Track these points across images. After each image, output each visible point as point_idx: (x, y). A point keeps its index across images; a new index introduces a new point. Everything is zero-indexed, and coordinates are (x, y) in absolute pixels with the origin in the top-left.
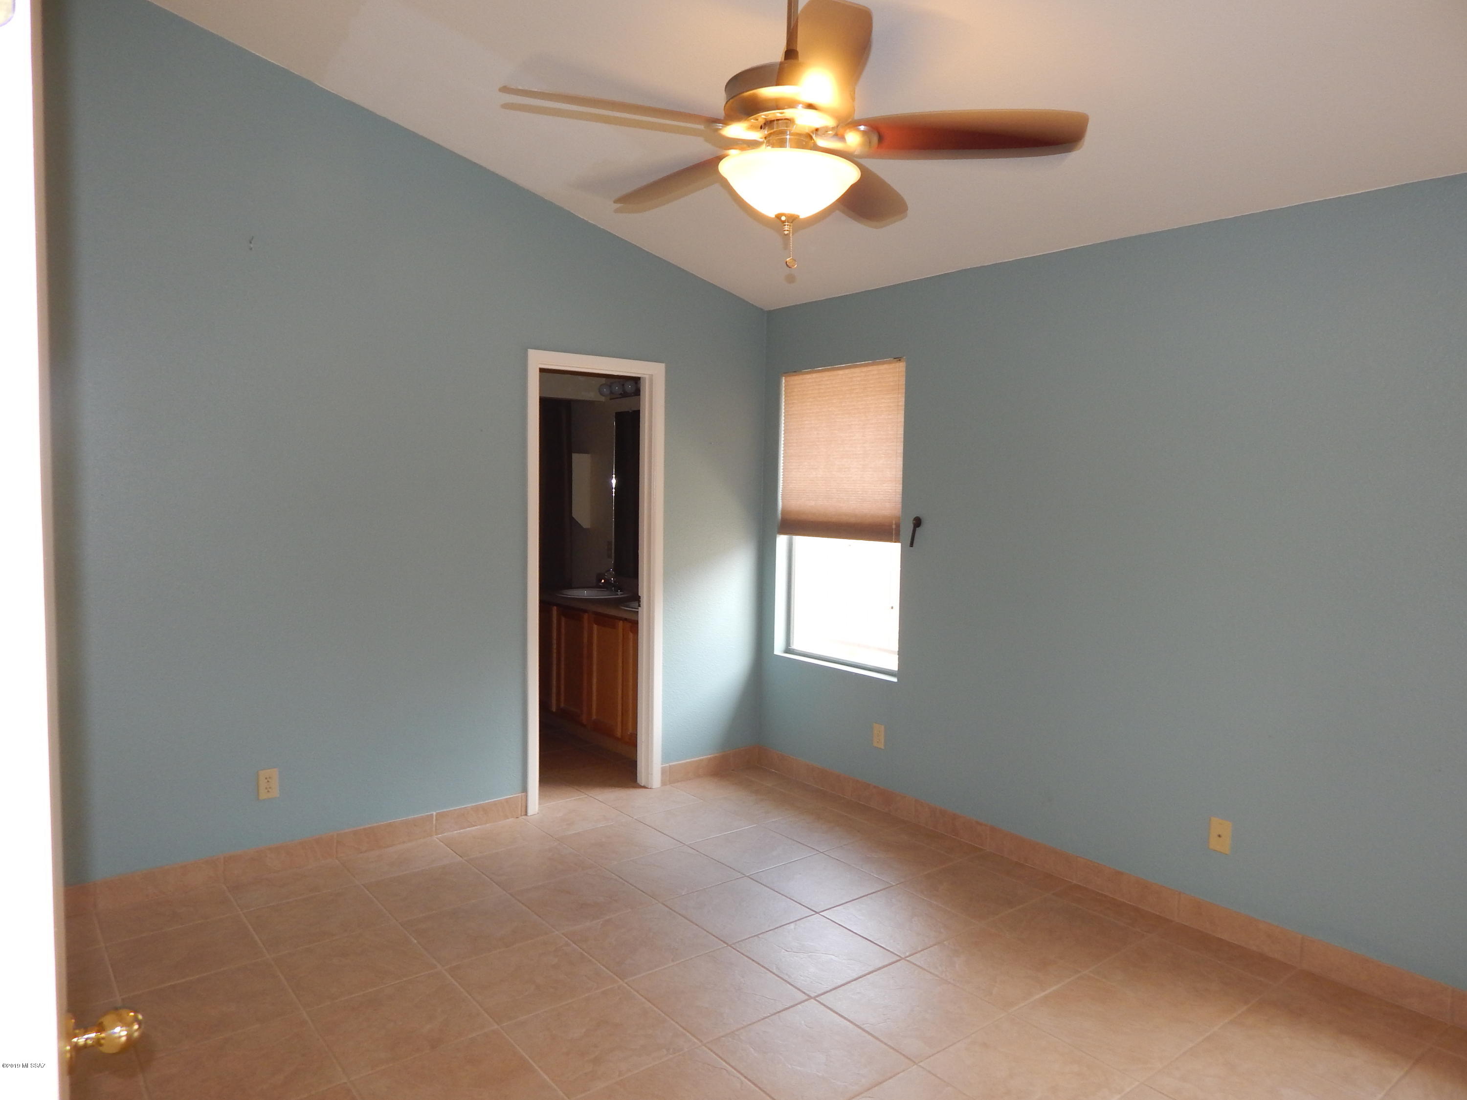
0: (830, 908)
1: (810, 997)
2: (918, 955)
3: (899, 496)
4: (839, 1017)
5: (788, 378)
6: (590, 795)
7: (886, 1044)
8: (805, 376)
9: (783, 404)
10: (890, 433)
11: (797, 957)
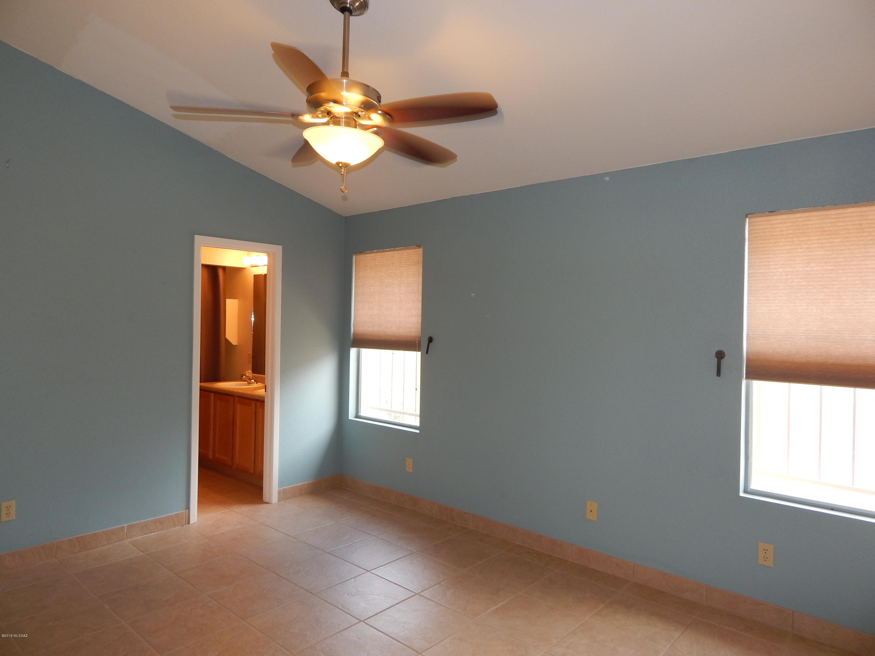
0: (377, 568)
1: (361, 621)
2: (426, 591)
3: (419, 325)
4: (377, 631)
5: (357, 256)
6: (232, 509)
7: (403, 644)
8: (367, 255)
9: (354, 271)
10: (415, 288)
11: (354, 598)
